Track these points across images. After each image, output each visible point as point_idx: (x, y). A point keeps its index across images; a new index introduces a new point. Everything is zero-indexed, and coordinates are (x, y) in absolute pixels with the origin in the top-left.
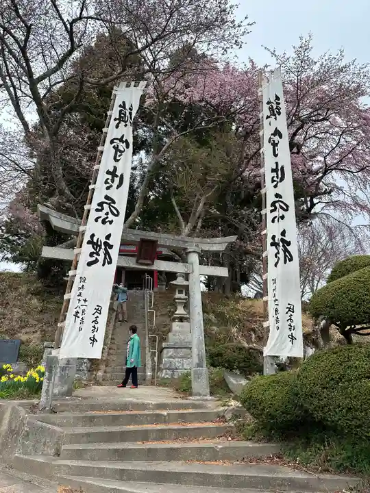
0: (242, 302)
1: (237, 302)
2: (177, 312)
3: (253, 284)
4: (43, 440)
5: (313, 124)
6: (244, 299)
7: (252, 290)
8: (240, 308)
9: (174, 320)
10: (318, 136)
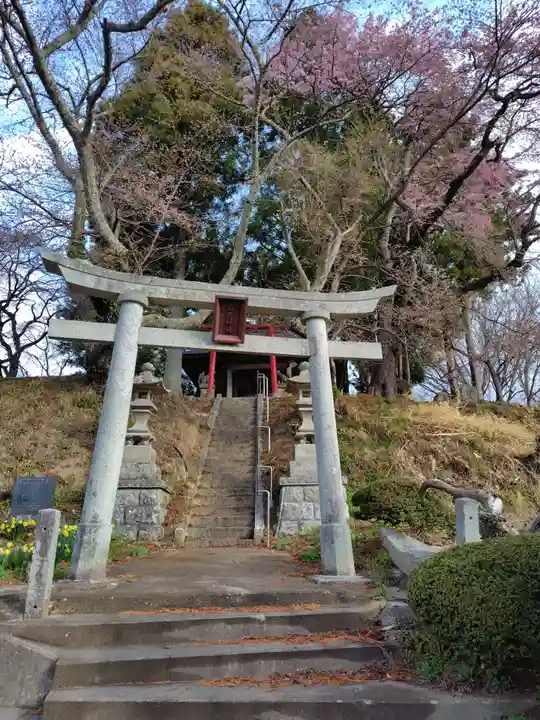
0: (412, 409)
1: (404, 408)
2: (301, 428)
3: (430, 384)
4: (20, 677)
5: (523, 105)
6: (417, 404)
7: (430, 393)
8: (410, 418)
9: (298, 440)
10: (532, 125)
